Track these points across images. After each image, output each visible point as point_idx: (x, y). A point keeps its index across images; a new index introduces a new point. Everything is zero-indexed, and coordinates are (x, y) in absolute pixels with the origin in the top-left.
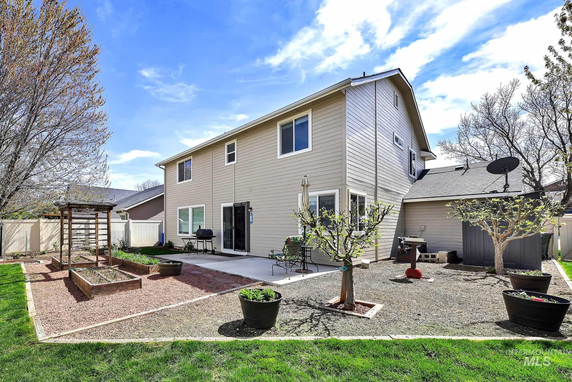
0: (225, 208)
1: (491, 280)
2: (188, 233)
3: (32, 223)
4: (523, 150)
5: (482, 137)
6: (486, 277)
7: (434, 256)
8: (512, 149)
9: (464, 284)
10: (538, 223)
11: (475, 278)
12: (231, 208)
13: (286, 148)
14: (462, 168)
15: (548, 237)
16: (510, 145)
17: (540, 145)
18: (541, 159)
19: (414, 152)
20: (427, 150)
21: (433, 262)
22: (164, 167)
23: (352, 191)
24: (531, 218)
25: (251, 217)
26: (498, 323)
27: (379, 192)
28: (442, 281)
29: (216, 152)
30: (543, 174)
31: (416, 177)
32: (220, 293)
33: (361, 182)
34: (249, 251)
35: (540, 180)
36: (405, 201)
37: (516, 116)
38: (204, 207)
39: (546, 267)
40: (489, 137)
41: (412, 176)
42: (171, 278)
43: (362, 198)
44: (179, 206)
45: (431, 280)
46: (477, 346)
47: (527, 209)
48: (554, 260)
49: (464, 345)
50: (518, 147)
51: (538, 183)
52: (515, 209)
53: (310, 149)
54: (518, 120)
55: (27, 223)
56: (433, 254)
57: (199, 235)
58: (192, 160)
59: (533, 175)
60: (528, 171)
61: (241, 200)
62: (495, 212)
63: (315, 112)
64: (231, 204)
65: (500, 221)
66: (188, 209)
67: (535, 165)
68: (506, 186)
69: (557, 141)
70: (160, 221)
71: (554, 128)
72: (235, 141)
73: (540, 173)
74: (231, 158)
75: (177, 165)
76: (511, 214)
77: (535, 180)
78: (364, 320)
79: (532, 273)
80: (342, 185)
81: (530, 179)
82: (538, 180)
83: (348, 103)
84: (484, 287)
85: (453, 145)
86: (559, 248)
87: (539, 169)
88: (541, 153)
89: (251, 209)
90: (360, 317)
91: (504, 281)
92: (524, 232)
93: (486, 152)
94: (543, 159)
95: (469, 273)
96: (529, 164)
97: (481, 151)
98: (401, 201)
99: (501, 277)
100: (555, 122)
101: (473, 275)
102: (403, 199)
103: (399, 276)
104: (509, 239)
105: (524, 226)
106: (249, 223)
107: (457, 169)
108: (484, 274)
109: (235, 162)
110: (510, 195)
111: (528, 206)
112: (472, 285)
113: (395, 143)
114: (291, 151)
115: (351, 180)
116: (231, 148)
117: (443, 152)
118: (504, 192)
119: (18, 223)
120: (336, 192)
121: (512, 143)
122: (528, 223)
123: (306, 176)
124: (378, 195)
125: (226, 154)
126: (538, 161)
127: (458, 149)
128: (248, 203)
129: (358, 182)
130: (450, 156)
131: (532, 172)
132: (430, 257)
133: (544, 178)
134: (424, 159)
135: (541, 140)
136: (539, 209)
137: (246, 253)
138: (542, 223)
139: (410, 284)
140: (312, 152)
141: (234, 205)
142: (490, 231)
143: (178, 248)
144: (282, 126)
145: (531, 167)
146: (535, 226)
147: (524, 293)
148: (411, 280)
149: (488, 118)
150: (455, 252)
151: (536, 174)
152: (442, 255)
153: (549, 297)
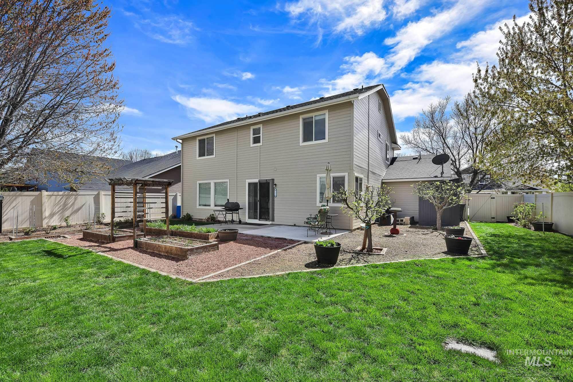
0: (249, 184)
1: (435, 233)
2: (210, 206)
3: (32, 196)
4: (450, 146)
5: (427, 135)
6: (433, 232)
7: (402, 221)
8: (444, 145)
9: (423, 236)
10: (458, 198)
11: (427, 232)
12: (255, 184)
13: (307, 137)
14: (417, 158)
15: (463, 206)
16: (443, 141)
17: (460, 143)
18: (460, 153)
19: (388, 144)
20: (395, 143)
21: (401, 224)
22: (181, 141)
23: (356, 174)
24: (455, 195)
25: (275, 192)
26: (443, 252)
27: (370, 174)
28: (411, 235)
29: (241, 133)
30: (461, 163)
31: (389, 163)
32: (283, 249)
33: (361, 167)
34: (273, 220)
35: (459, 167)
36: (384, 181)
37: (447, 121)
38: (228, 182)
39: (462, 225)
40: (432, 135)
41: (387, 162)
42: (232, 242)
43: (361, 179)
44: (200, 180)
45: (405, 235)
46: (436, 261)
47: (454, 190)
48: (466, 222)
49: (431, 261)
50: (448, 144)
51: (458, 169)
52: (448, 189)
53: (326, 140)
54: (449, 124)
55: (27, 196)
56: (401, 219)
57: (227, 207)
58: (214, 138)
59: (456, 164)
60: (453, 161)
61: (265, 177)
62: (437, 191)
63: (331, 113)
64: (256, 181)
65: (440, 197)
66: (210, 183)
67: (457, 157)
68: (442, 173)
69: (469, 141)
70: (174, 194)
71: (468, 132)
72: (261, 126)
73: (459, 162)
74: (257, 140)
75: (197, 140)
76: (446, 192)
77: (456, 168)
78: (381, 256)
79: (456, 228)
80: (350, 170)
81: (454, 167)
82: (458, 167)
83: (355, 110)
84: (433, 237)
85: (410, 139)
86: (468, 214)
87: (459, 160)
88: (461, 148)
89: (276, 185)
90: (379, 255)
91: (442, 234)
92: (452, 203)
93: (430, 146)
94: (462, 153)
95: (424, 230)
96: (454, 156)
97: (427, 145)
98: (381, 181)
99: (440, 232)
100: (469, 128)
101: (426, 231)
102: (382, 180)
103: (386, 234)
104: (444, 208)
105: (452, 200)
106: (273, 196)
107: (414, 159)
108: (431, 230)
109: (261, 144)
110: (445, 179)
111: (454, 188)
112: (427, 236)
113: (379, 138)
114: (311, 140)
115: (356, 166)
116: (256, 132)
117: (403, 143)
118: (441, 177)
119: (15, 195)
120: (346, 174)
121: (444, 141)
122: (454, 198)
123: (329, 163)
124: (370, 177)
125: (252, 136)
126: (458, 154)
127: (413, 142)
128: (273, 180)
129: (359, 168)
130: (408, 147)
131: (455, 162)
132: (400, 221)
133: (461, 166)
134: (393, 149)
135: (461, 140)
136: (459, 189)
137: (271, 223)
138: (461, 198)
139: (394, 238)
140: (328, 144)
141: (259, 181)
142: (434, 203)
143: (198, 220)
144: (304, 119)
145: (455, 158)
146: (458, 200)
147: (453, 236)
148: (394, 235)
149: (431, 122)
150: (413, 217)
151: (457, 163)
152: (407, 219)
153: (464, 238)
